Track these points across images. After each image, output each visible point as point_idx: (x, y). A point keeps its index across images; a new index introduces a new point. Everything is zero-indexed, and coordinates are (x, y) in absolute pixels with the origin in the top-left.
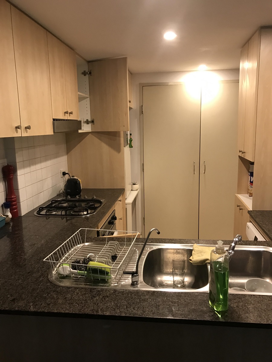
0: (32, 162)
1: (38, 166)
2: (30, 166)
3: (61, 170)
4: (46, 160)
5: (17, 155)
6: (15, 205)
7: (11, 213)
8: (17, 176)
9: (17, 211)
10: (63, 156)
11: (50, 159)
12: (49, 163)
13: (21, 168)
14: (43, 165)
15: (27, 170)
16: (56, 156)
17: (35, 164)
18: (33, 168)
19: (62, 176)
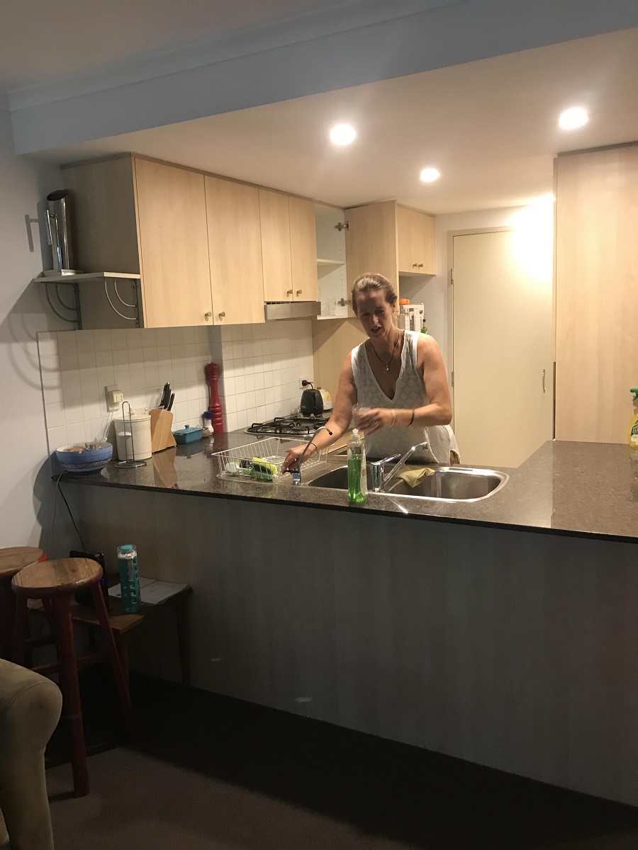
0: (247, 361)
1: (258, 368)
2: (243, 366)
3: (300, 377)
4: (272, 361)
5: (224, 351)
6: (220, 416)
7: (213, 426)
8: (223, 378)
9: (222, 425)
10: (304, 355)
11: (281, 359)
12: (277, 365)
13: (229, 368)
14: (267, 367)
15: (239, 371)
16: (293, 354)
17: (253, 364)
18: (249, 370)
19: (302, 386)
